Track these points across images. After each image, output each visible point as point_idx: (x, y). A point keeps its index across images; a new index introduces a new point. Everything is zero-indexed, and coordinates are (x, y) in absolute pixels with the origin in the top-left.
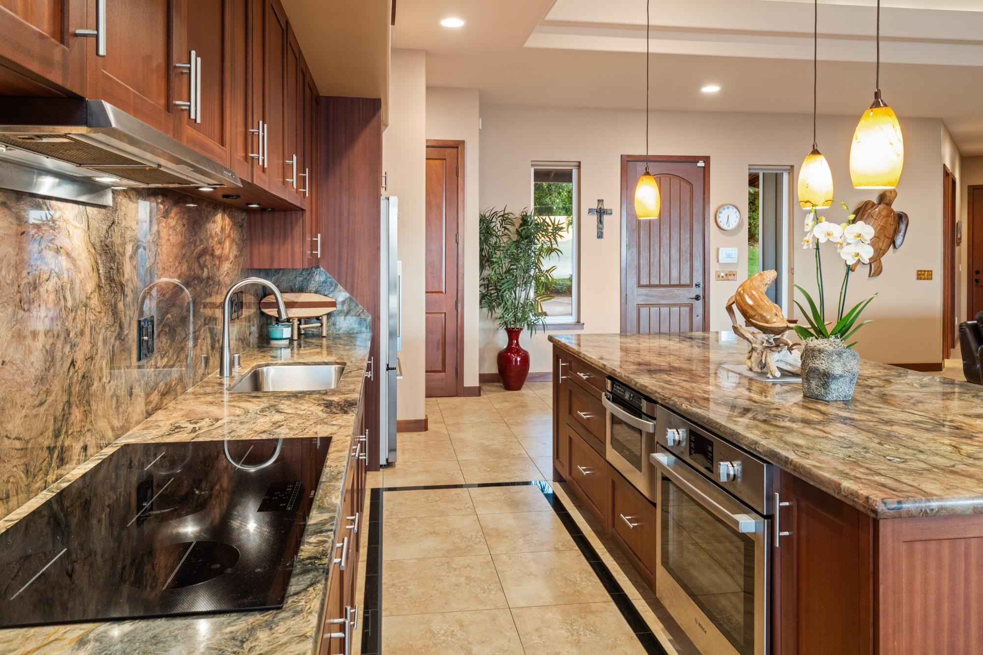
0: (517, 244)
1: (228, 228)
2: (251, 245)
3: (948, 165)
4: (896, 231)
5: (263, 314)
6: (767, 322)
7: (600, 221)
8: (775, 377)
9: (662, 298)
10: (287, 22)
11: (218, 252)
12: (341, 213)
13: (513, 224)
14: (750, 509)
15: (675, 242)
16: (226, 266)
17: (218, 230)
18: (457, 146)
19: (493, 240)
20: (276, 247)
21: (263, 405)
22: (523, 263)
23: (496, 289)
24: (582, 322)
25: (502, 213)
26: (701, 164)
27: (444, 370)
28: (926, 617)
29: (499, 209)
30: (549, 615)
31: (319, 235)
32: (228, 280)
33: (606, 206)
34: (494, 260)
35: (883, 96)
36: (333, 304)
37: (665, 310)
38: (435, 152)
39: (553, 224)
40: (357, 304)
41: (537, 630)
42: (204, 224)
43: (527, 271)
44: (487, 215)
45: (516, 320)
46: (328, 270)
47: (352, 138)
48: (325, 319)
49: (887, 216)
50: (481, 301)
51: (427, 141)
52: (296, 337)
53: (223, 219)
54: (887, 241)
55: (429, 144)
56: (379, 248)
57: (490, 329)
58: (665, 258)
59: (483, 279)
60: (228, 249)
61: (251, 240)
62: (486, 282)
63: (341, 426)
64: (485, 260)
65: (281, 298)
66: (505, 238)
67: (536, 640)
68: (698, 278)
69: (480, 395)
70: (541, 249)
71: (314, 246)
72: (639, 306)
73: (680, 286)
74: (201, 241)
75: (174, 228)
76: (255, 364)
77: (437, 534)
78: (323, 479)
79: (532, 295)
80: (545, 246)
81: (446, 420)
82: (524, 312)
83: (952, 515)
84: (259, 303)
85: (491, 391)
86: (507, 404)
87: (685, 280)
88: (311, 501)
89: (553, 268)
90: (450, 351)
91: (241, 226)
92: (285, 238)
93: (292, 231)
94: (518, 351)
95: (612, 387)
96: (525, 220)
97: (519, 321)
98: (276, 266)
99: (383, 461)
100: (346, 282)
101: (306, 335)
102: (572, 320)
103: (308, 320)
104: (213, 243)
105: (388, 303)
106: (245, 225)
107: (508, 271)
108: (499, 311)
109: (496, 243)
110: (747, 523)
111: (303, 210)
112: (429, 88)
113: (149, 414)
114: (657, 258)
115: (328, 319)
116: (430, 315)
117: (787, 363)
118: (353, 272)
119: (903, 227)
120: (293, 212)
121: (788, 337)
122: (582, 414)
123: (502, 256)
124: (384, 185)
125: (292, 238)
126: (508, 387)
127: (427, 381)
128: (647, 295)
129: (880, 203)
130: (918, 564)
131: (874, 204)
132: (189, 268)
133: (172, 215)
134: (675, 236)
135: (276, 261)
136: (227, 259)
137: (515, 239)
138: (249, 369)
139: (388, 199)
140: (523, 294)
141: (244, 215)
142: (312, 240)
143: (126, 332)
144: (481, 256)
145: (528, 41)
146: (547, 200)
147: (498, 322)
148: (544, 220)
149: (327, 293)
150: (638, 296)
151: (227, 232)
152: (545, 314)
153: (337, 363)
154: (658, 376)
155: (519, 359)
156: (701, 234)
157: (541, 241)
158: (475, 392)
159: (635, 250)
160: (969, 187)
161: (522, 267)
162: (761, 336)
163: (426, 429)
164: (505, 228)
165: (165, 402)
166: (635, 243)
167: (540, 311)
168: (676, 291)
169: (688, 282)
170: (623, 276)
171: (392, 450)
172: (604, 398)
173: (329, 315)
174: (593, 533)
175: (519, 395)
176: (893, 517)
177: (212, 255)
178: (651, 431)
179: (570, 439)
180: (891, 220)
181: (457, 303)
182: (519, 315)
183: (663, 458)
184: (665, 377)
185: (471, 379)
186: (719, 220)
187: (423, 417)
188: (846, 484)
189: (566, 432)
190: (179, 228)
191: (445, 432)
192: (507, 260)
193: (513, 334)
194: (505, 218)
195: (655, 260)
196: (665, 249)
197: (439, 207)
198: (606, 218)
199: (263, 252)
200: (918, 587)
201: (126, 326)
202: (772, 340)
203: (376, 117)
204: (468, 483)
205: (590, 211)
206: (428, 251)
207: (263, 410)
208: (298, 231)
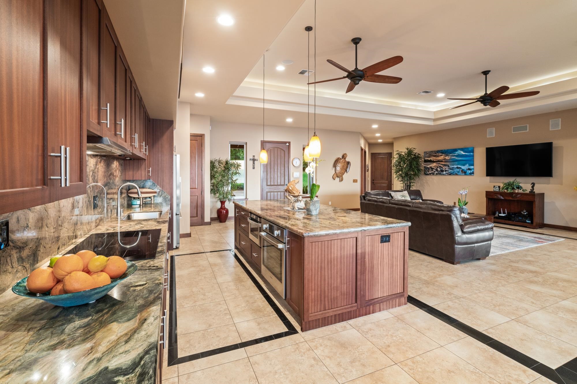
0: (224, 171)
1: (118, 166)
2: (125, 172)
3: (363, 147)
4: (347, 167)
5: (129, 196)
6: (294, 194)
7: (254, 163)
8: (296, 210)
9: (275, 189)
10: (141, 98)
11: (115, 174)
12: (158, 160)
13: (223, 164)
14: (282, 242)
15: (279, 171)
16: (117, 179)
17: (115, 166)
18: (202, 136)
19: (215, 170)
20: (135, 172)
21: (136, 223)
22: (226, 178)
23: (216, 187)
24: (247, 198)
25: (218, 160)
26: (288, 144)
27: (197, 216)
28: (315, 260)
29: (217, 158)
30: (230, 284)
31: (151, 168)
32: (118, 184)
33: (256, 158)
34: (216, 177)
35: (316, 134)
36: (156, 192)
37: (276, 193)
38: (193, 138)
39: (237, 164)
40: (165, 193)
41: (226, 287)
42: (111, 164)
43: (228, 180)
44: (213, 160)
45: (224, 198)
46: (153, 180)
47: (163, 134)
48: (153, 198)
49: (344, 162)
50: (211, 192)
51: (191, 134)
52: (142, 204)
53: (116, 163)
54: (345, 170)
55: (191, 135)
56: (173, 173)
57: (214, 202)
58: (276, 176)
59: (212, 184)
60: (118, 173)
61: (125, 170)
62: (213, 185)
63: (163, 227)
64: (212, 177)
65: (140, 190)
66: (220, 168)
67: (225, 290)
68: (286, 182)
69: (210, 225)
70: (233, 173)
71: (149, 172)
72: (267, 192)
73: (281, 185)
74: (110, 170)
75: (102, 166)
76: (128, 212)
77: (194, 267)
78: (160, 237)
79: (230, 189)
80: (234, 172)
81: (198, 233)
82: (226, 195)
83: (321, 236)
84: (127, 192)
85: (214, 223)
86: (220, 227)
87: (283, 183)
88: (158, 241)
89: (237, 180)
90: (199, 209)
91: (122, 165)
92: (138, 170)
93: (141, 167)
94: (225, 208)
95: (251, 215)
96: (227, 163)
97: (225, 198)
98: (135, 179)
99: (174, 247)
100: (160, 185)
101: (145, 204)
102: (244, 197)
103: (146, 198)
104: (113, 171)
105: (176, 192)
106: (123, 164)
107: (221, 181)
108: (218, 195)
109: (216, 171)
110: (280, 246)
111: (145, 159)
112: (191, 115)
113: (96, 226)
114: (273, 176)
115: (154, 198)
116: (192, 197)
117: (300, 206)
118: (163, 181)
119: (349, 166)
120: (141, 160)
121: (300, 198)
122: (242, 225)
123: (219, 175)
124: (174, 150)
125: (141, 169)
126: (221, 222)
127: (191, 221)
128: (270, 188)
129: (342, 158)
130: (314, 248)
131: (341, 159)
132: (107, 180)
133: (102, 162)
134: (279, 168)
135: (135, 177)
136: (118, 176)
137: (223, 169)
138: (126, 214)
139: (176, 155)
140: (226, 189)
141: (122, 161)
142: (148, 170)
143: (90, 200)
144: (211, 175)
145: (227, 102)
146: (238, 154)
147: (217, 199)
148: (234, 162)
149: (153, 188)
150: (267, 189)
151: (117, 167)
152: (235, 196)
153: (159, 211)
154: (264, 211)
155: (225, 212)
156: (287, 168)
157: (233, 170)
158: (209, 224)
159: (266, 173)
160: (371, 153)
161: (226, 179)
162: (293, 198)
163: (190, 236)
164: (220, 165)
165: (101, 223)
166: (265, 171)
167: (232, 195)
168: (280, 187)
169: (283, 184)
170: (262, 182)
171: (178, 243)
172: (248, 219)
173: (154, 196)
174: (246, 262)
175: (225, 224)
176: (307, 237)
177: (113, 175)
178: (260, 226)
179: (239, 234)
180: (345, 164)
181: (202, 192)
182: (225, 196)
183: (263, 234)
184: (266, 211)
185: (207, 219)
186: (293, 163)
187: (189, 232)
188: (299, 231)
189: (239, 232)
190: (104, 166)
191: (197, 237)
192: (221, 177)
193: (223, 203)
194: (220, 162)
195: (272, 176)
196: (276, 173)
197: (195, 158)
198: (256, 162)
199: (130, 174)
200: (313, 253)
201: (90, 198)
202: (296, 199)
203: (172, 127)
204: (205, 251)
205: (250, 159)
206: (191, 173)
207: (136, 224)
208: (143, 166)
